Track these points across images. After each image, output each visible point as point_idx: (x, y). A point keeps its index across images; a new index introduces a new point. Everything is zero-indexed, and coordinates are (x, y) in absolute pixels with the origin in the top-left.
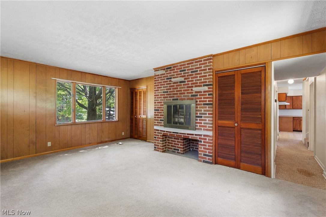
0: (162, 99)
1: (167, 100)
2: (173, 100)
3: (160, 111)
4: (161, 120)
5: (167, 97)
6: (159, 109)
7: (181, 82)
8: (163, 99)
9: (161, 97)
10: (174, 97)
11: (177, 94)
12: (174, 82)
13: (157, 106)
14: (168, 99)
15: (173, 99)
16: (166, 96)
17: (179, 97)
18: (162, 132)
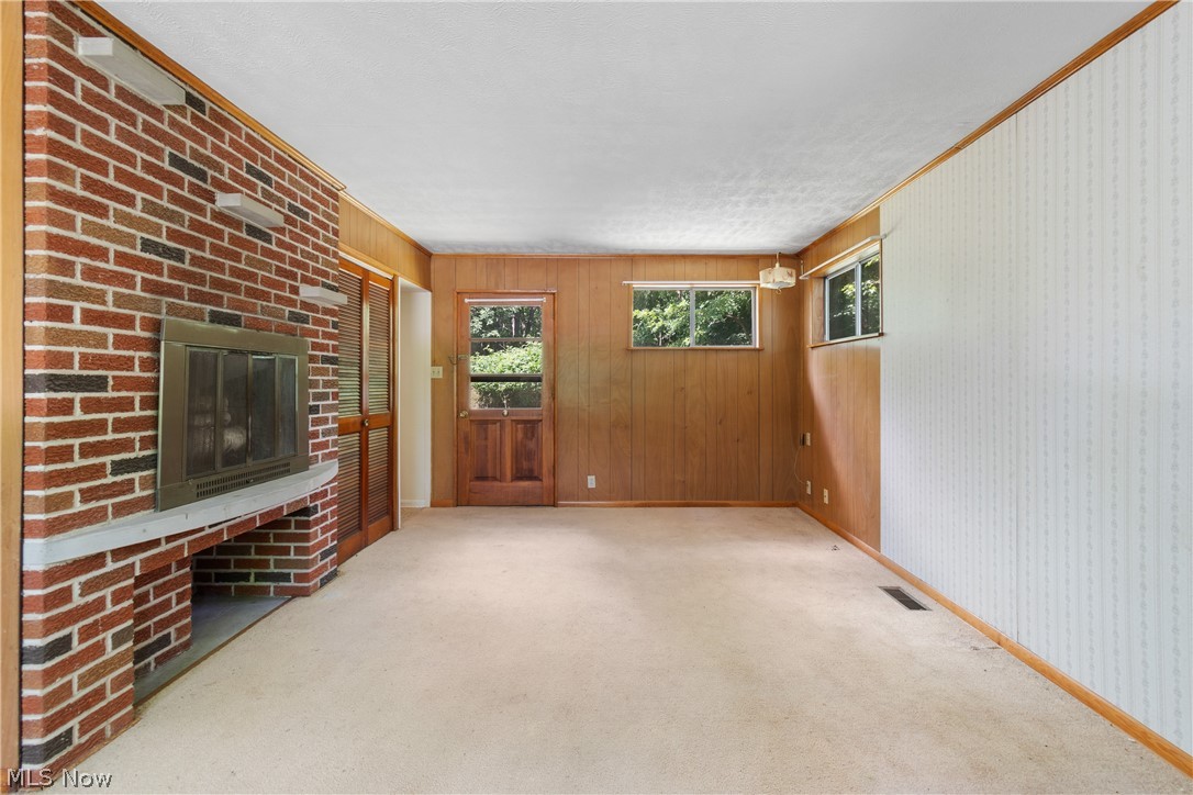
0: (138, 292)
1: (172, 309)
2: (216, 318)
3: (111, 394)
4: (119, 467)
5: (175, 292)
6: (110, 374)
7: (252, 230)
8: (140, 299)
9: (127, 281)
10: (217, 300)
11: (235, 288)
12: (221, 214)
13: (80, 343)
14: (183, 307)
15: (212, 312)
16: (165, 279)
17: (241, 306)
18: (137, 559)
